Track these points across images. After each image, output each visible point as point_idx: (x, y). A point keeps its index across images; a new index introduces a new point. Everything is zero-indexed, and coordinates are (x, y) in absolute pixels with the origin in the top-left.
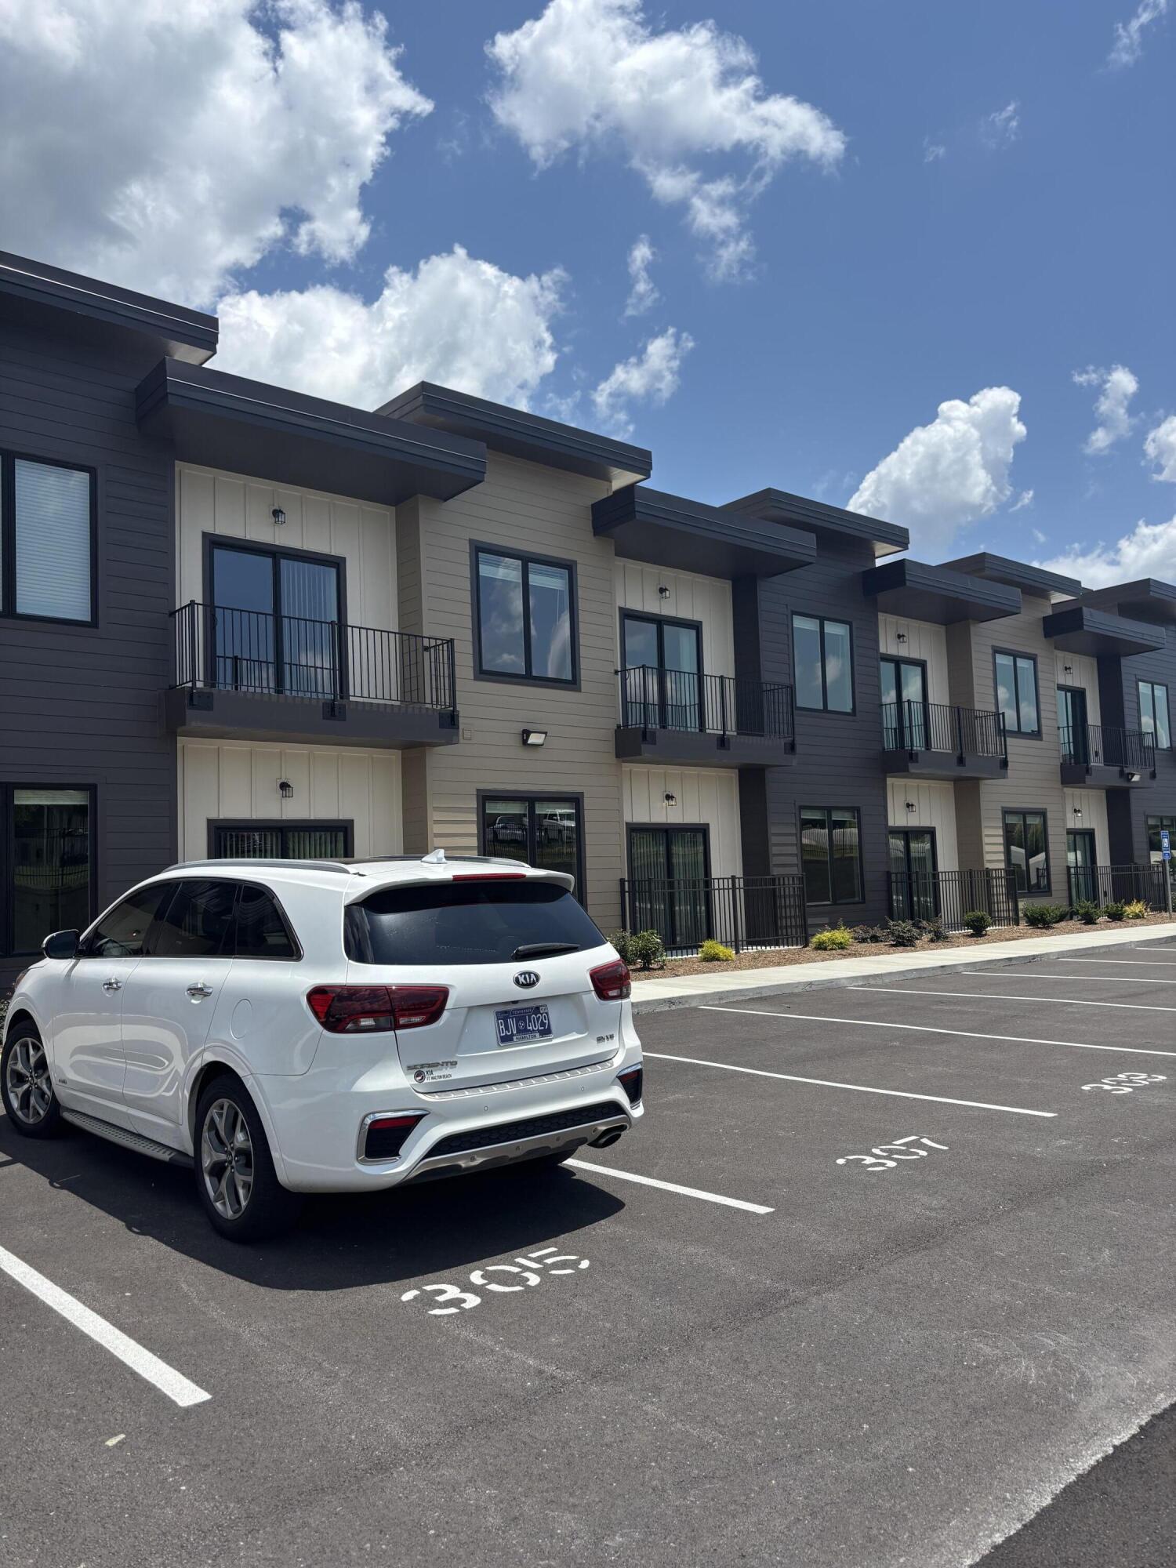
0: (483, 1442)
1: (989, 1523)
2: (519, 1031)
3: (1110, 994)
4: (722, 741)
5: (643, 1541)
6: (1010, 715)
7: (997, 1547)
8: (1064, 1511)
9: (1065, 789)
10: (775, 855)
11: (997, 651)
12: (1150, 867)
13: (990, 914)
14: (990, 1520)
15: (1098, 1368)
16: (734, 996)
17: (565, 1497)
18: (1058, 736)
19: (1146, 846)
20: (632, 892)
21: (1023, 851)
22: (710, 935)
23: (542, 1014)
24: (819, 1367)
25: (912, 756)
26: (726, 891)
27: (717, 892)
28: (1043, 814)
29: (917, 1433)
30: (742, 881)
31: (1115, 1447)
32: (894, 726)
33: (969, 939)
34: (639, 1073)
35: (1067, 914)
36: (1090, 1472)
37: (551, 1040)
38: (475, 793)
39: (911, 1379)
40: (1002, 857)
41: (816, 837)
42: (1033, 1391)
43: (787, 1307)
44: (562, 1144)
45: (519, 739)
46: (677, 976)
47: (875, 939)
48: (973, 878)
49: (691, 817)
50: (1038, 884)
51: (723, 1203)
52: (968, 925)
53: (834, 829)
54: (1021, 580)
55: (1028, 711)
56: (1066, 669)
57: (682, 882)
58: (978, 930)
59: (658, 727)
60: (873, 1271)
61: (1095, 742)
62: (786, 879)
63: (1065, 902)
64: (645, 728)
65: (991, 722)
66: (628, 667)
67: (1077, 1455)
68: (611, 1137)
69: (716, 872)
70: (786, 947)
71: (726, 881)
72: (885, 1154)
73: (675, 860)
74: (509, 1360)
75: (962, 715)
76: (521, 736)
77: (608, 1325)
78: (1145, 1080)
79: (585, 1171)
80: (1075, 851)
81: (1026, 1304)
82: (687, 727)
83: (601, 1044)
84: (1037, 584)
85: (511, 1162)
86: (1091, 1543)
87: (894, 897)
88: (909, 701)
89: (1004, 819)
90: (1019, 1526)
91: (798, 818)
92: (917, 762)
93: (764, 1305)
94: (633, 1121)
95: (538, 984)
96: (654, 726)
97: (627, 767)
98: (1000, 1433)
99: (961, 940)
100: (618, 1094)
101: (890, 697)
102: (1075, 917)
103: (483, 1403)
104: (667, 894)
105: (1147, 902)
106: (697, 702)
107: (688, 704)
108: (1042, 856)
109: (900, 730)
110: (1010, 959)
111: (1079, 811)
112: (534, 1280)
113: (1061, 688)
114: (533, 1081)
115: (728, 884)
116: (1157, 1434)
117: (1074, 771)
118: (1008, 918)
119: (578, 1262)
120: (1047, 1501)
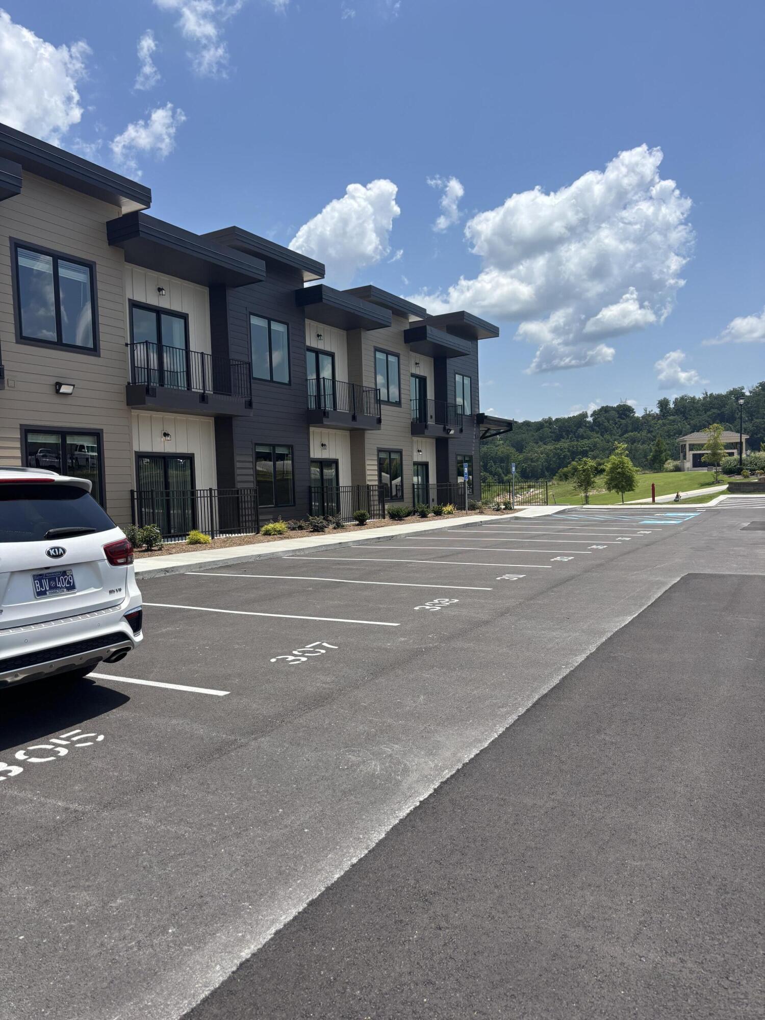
0: (23, 858)
1: (349, 853)
2: (51, 588)
3: (434, 556)
4: (203, 398)
5: (136, 899)
6: (384, 391)
7: (353, 866)
8: (391, 840)
9: (413, 438)
10: (238, 475)
11: (377, 349)
12: (457, 484)
13: (369, 512)
14: (350, 851)
15: (413, 760)
16: (209, 565)
17: (82, 882)
18: (410, 405)
19: (455, 472)
20: (140, 499)
21: (388, 476)
22: (195, 527)
23: (68, 576)
24: (254, 781)
25: (325, 414)
26: (206, 498)
27: (199, 499)
28: (400, 452)
29: (311, 810)
30: (216, 492)
31: (420, 802)
32: (314, 394)
33: (356, 527)
34: (140, 613)
35: (411, 512)
36: (406, 817)
37: (75, 593)
38: (19, 427)
39: (309, 780)
40: (376, 478)
41: (265, 466)
42: (378, 777)
43: (235, 749)
44: (84, 661)
45: (53, 389)
46: (170, 554)
47: (301, 528)
48: (360, 490)
49: (182, 449)
50: (396, 495)
51: (196, 691)
52: (356, 519)
53: (277, 461)
54: (391, 305)
55: (394, 390)
56: (416, 364)
57: (175, 492)
58: (361, 522)
59: (158, 385)
60: (290, 722)
61: (431, 410)
62: (246, 490)
63: (411, 505)
64: (148, 385)
65: (372, 395)
66: (135, 342)
67: (400, 809)
68: (120, 655)
69: (198, 486)
70: (245, 534)
71: (205, 491)
72: (300, 654)
73: (170, 480)
74: (43, 805)
75: (355, 388)
76: (54, 387)
77: (116, 774)
78: (448, 602)
79: (103, 680)
80: (418, 476)
81: (377, 731)
82: (178, 386)
83: (113, 595)
84: (401, 309)
85: (46, 677)
86: (404, 854)
87: (313, 503)
88: (323, 378)
89: (378, 455)
90: (366, 852)
91: (254, 451)
92: (328, 417)
93: (221, 749)
94: (135, 644)
95: (65, 556)
96: (155, 385)
97: (135, 412)
98: (358, 803)
99: (352, 527)
100: (125, 627)
101: (312, 376)
102: (416, 514)
103: (24, 834)
104: (164, 501)
105: (455, 504)
106: (185, 370)
107: (179, 371)
108: (399, 479)
109: (318, 397)
110: (379, 538)
111: (421, 451)
112: (63, 752)
113: (413, 375)
114: (62, 621)
115: (207, 494)
116: (443, 792)
117: (418, 428)
118: (379, 515)
119: (96, 737)
120: (383, 835)
